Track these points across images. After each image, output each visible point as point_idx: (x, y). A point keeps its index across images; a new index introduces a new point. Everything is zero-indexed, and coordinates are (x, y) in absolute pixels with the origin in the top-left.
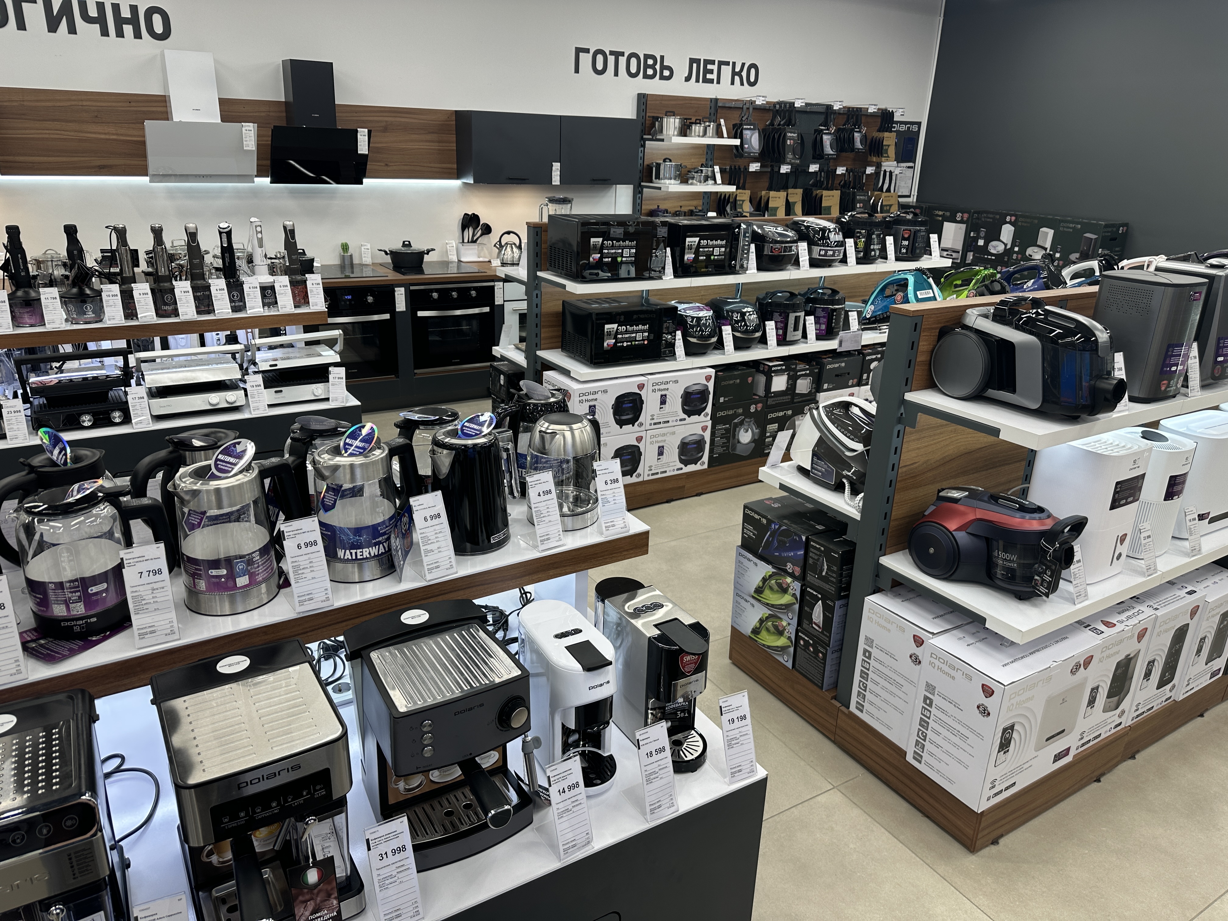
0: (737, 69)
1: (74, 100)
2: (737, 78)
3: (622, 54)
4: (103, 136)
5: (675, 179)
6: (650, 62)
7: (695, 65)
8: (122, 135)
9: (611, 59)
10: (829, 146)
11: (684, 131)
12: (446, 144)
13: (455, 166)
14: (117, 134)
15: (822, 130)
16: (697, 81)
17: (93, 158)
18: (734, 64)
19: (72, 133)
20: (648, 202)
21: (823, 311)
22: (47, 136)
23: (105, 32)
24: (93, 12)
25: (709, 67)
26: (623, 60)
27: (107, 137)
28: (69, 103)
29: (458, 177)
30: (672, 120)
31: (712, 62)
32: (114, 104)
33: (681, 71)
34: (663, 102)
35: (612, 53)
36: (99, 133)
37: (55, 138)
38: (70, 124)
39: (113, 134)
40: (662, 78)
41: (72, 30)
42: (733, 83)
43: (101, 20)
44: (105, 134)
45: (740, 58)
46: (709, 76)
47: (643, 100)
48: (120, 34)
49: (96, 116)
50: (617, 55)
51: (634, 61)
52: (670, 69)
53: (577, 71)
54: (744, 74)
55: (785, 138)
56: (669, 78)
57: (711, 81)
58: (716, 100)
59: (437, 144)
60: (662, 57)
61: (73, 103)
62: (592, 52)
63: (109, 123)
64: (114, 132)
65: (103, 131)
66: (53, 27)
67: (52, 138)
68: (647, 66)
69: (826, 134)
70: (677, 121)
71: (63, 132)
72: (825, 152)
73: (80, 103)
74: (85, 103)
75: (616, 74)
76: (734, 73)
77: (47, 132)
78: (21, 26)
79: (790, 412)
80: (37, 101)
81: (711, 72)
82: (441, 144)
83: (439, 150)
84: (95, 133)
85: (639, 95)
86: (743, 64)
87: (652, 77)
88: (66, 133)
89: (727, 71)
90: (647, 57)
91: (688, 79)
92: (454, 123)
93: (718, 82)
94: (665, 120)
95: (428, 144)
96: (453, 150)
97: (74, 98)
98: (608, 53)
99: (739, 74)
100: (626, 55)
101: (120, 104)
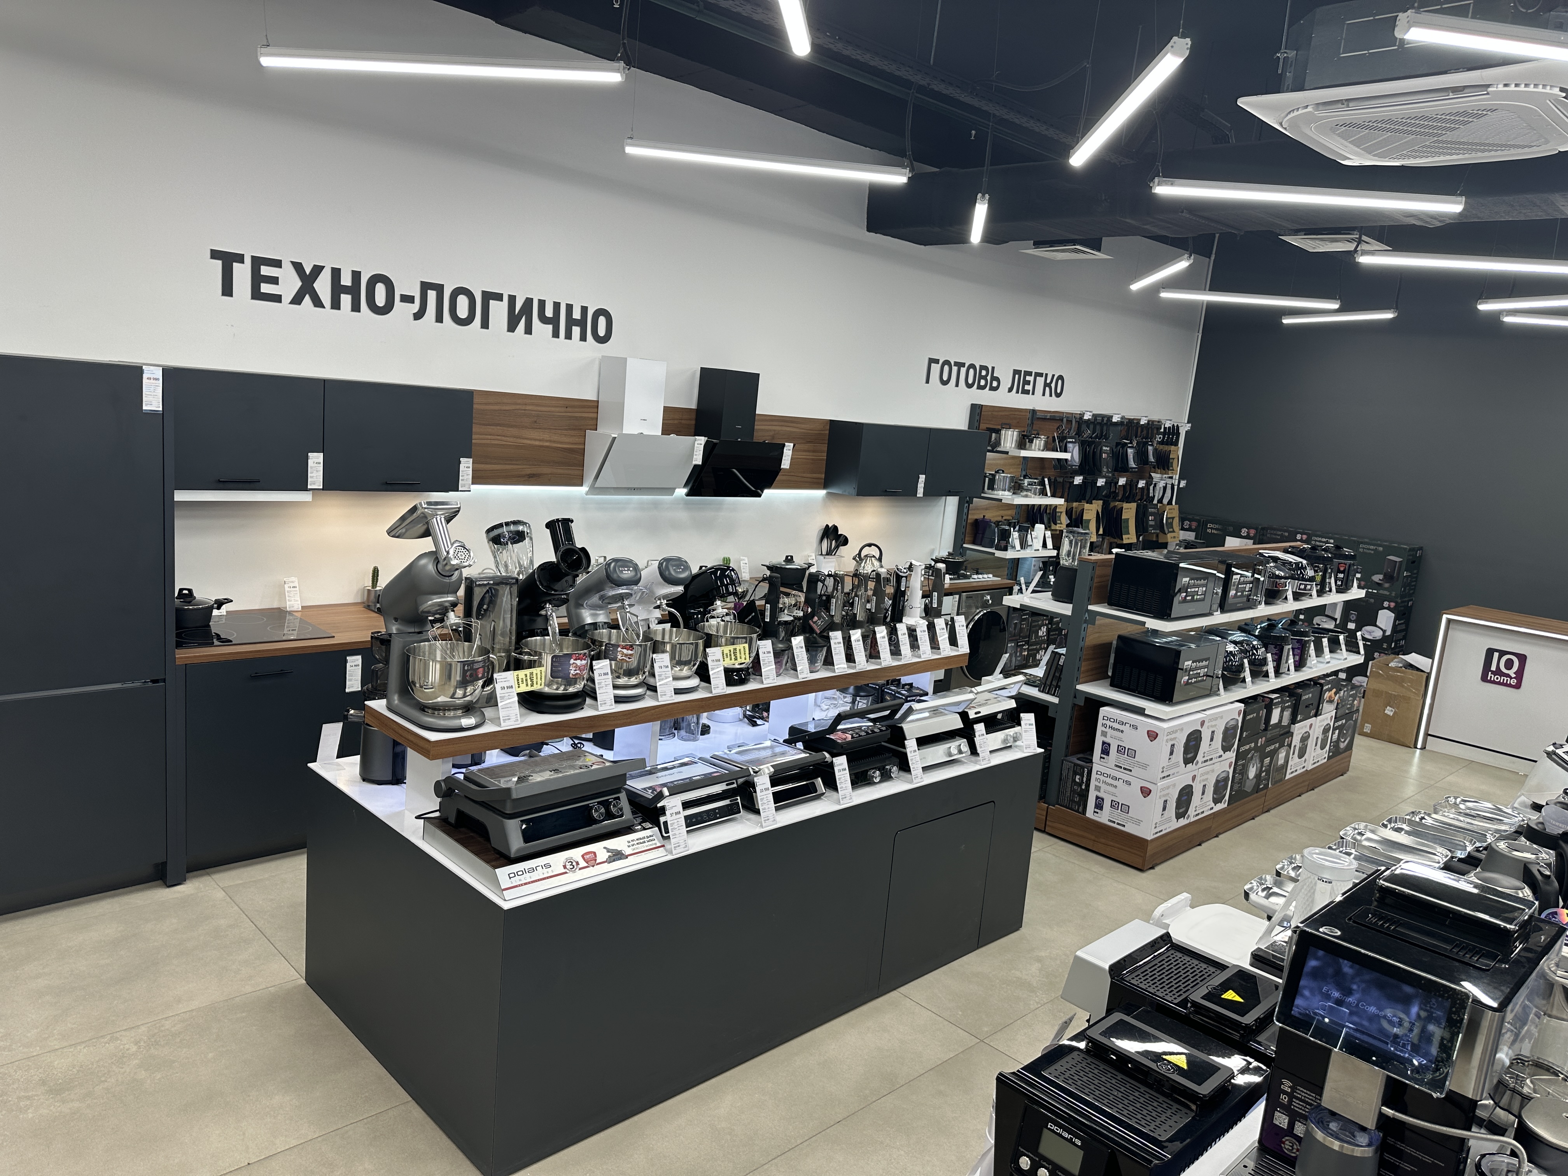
0: (1048, 381)
1: (519, 404)
2: (1047, 389)
3: (963, 365)
4: (537, 443)
5: (1009, 491)
6: (984, 373)
7: (1017, 376)
8: (554, 442)
9: (955, 369)
10: (1132, 460)
11: (1021, 445)
12: (819, 454)
13: (823, 476)
14: (550, 441)
15: (1126, 444)
16: (1017, 392)
17: (525, 467)
18: (1047, 375)
19: (511, 439)
20: (973, 512)
21: (1297, 642)
22: (488, 442)
23: (556, 334)
24: (549, 313)
25: (1028, 378)
26: (963, 370)
27: (541, 444)
28: (514, 407)
29: (825, 487)
30: (1010, 432)
31: (1030, 374)
32: (553, 409)
33: (1006, 383)
34: (994, 413)
35: (956, 364)
36: (536, 440)
37: (495, 444)
38: (511, 429)
39: (547, 441)
40: (992, 389)
41: (528, 330)
42: (1044, 395)
43: (554, 321)
44: (540, 440)
45: (1052, 371)
46: (1027, 387)
47: (976, 411)
48: (569, 336)
49: (535, 422)
50: (960, 365)
51: (971, 371)
52: (998, 380)
53: (927, 382)
54: (1053, 385)
55: (1101, 452)
56: (996, 389)
57: (1027, 392)
58: (1034, 412)
59: (811, 454)
60: (993, 368)
61: (518, 407)
62: (941, 362)
63: (545, 429)
64: (548, 439)
65: (538, 438)
66: (512, 328)
67: (493, 444)
68: (981, 377)
69: (1130, 447)
70: (1015, 433)
71: (503, 438)
72: (1130, 466)
73: (523, 407)
74: (528, 408)
75: (957, 385)
76: (1046, 385)
77: (489, 437)
78: (485, 324)
79: (1277, 745)
80: (486, 404)
81: (1028, 383)
82: (815, 454)
83: (813, 459)
84: (531, 439)
85: (973, 405)
86: (1053, 376)
87: (983, 388)
88: (505, 439)
89: (1040, 381)
90: (983, 367)
91: (1010, 390)
92: (828, 432)
93: (1033, 394)
94: (1003, 432)
95: (804, 453)
96: (823, 459)
97: (519, 401)
98: (953, 364)
99: (1049, 385)
100: (966, 366)
101: (557, 409)
